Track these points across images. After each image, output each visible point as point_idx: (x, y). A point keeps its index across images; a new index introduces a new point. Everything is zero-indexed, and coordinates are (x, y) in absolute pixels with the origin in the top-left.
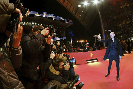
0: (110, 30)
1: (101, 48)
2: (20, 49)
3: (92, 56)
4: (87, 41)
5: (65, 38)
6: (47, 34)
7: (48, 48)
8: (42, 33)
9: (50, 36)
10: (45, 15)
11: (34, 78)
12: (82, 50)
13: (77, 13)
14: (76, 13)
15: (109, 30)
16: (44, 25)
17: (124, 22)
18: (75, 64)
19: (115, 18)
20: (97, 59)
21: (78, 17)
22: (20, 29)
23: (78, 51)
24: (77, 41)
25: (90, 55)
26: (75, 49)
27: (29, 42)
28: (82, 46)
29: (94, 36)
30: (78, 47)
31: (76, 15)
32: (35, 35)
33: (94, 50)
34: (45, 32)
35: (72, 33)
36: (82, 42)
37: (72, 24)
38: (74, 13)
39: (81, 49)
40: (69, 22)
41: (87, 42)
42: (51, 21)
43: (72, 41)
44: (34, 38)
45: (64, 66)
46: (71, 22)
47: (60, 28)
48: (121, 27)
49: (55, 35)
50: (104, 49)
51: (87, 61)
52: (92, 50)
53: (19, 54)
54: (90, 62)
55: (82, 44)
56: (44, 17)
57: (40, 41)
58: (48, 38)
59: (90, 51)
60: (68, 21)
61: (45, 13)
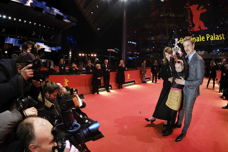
0: (135, 43)
4: (95, 55)
5: (60, 48)
10: (30, 2)
17: (159, 36)
19: (147, 27)
24: (80, 55)
29: (108, 50)
31: (85, 11)
35: (72, 39)
37: (75, 24)
41: (97, 57)
46: (74, 22)
47: (53, 29)
48: (154, 42)
60: (68, 19)
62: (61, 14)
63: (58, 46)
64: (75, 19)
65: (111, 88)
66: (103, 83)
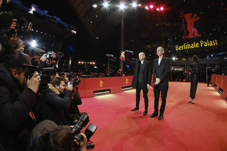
3: (101, 85)
4: (94, 63)
10: (33, 10)
12: (86, 76)
13: (88, 16)
15: (131, 51)
17: (155, 44)
20: (109, 90)
21: (87, 24)
24: (80, 62)
25: (99, 83)
26: (76, 73)
28: (86, 70)
29: (107, 55)
30: (80, 71)
31: (84, 20)
35: (72, 48)
36: (87, 65)
37: (75, 33)
39: (83, 76)
41: (95, 65)
43: (70, 61)
46: (74, 30)
47: (54, 37)
48: (150, 50)
51: (95, 92)
55: (86, 67)
56: (31, 14)
61: (34, 5)
64: (75, 28)
65: (110, 92)
66: (101, 87)
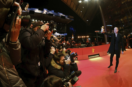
0: (112, 26)
1: (102, 43)
2: (19, 44)
3: (93, 52)
4: (88, 37)
5: (66, 34)
6: (47, 29)
7: (49, 44)
8: (42, 28)
9: (50, 32)
10: (45, 12)
11: (36, 74)
12: (83, 46)
13: (78, 8)
14: (76, 9)
15: (110, 25)
16: (45, 22)
17: (125, 17)
18: (77, 59)
19: (116, 13)
20: (99, 54)
21: (79, 13)
22: (18, 22)
23: (80, 46)
24: (79, 37)
26: (77, 45)
27: (29, 37)
28: (84, 41)
29: (95, 31)
30: (80, 42)
31: (77, 11)
32: (35, 31)
33: (96, 45)
34: (45, 27)
35: (73, 29)
36: (84, 38)
37: (73, 20)
38: (74, 9)
40: (70, 18)
41: (89, 38)
42: (51, 17)
43: (73, 37)
44: (34, 34)
45: (65, 61)
46: (72, 18)
47: (61, 24)
48: (123, 22)
49: (55, 30)
50: (106, 44)
51: (89, 56)
52: (94, 46)
53: (17, 49)
54: (92, 58)
55: (83, 40)
56: (45, 14)
57: (40, 37)
58: (48, 33)
59: (92, 46)
60: (68, 17)
61: (45, 9)
62: (64, 15)
63: (65, 33)
64: (72, 17)
65: (99, 56)
66: (94, 53)
